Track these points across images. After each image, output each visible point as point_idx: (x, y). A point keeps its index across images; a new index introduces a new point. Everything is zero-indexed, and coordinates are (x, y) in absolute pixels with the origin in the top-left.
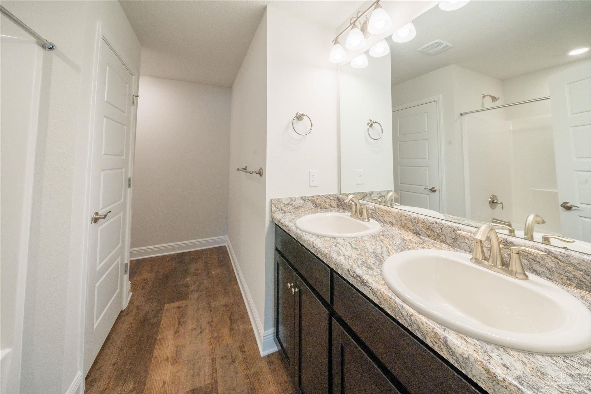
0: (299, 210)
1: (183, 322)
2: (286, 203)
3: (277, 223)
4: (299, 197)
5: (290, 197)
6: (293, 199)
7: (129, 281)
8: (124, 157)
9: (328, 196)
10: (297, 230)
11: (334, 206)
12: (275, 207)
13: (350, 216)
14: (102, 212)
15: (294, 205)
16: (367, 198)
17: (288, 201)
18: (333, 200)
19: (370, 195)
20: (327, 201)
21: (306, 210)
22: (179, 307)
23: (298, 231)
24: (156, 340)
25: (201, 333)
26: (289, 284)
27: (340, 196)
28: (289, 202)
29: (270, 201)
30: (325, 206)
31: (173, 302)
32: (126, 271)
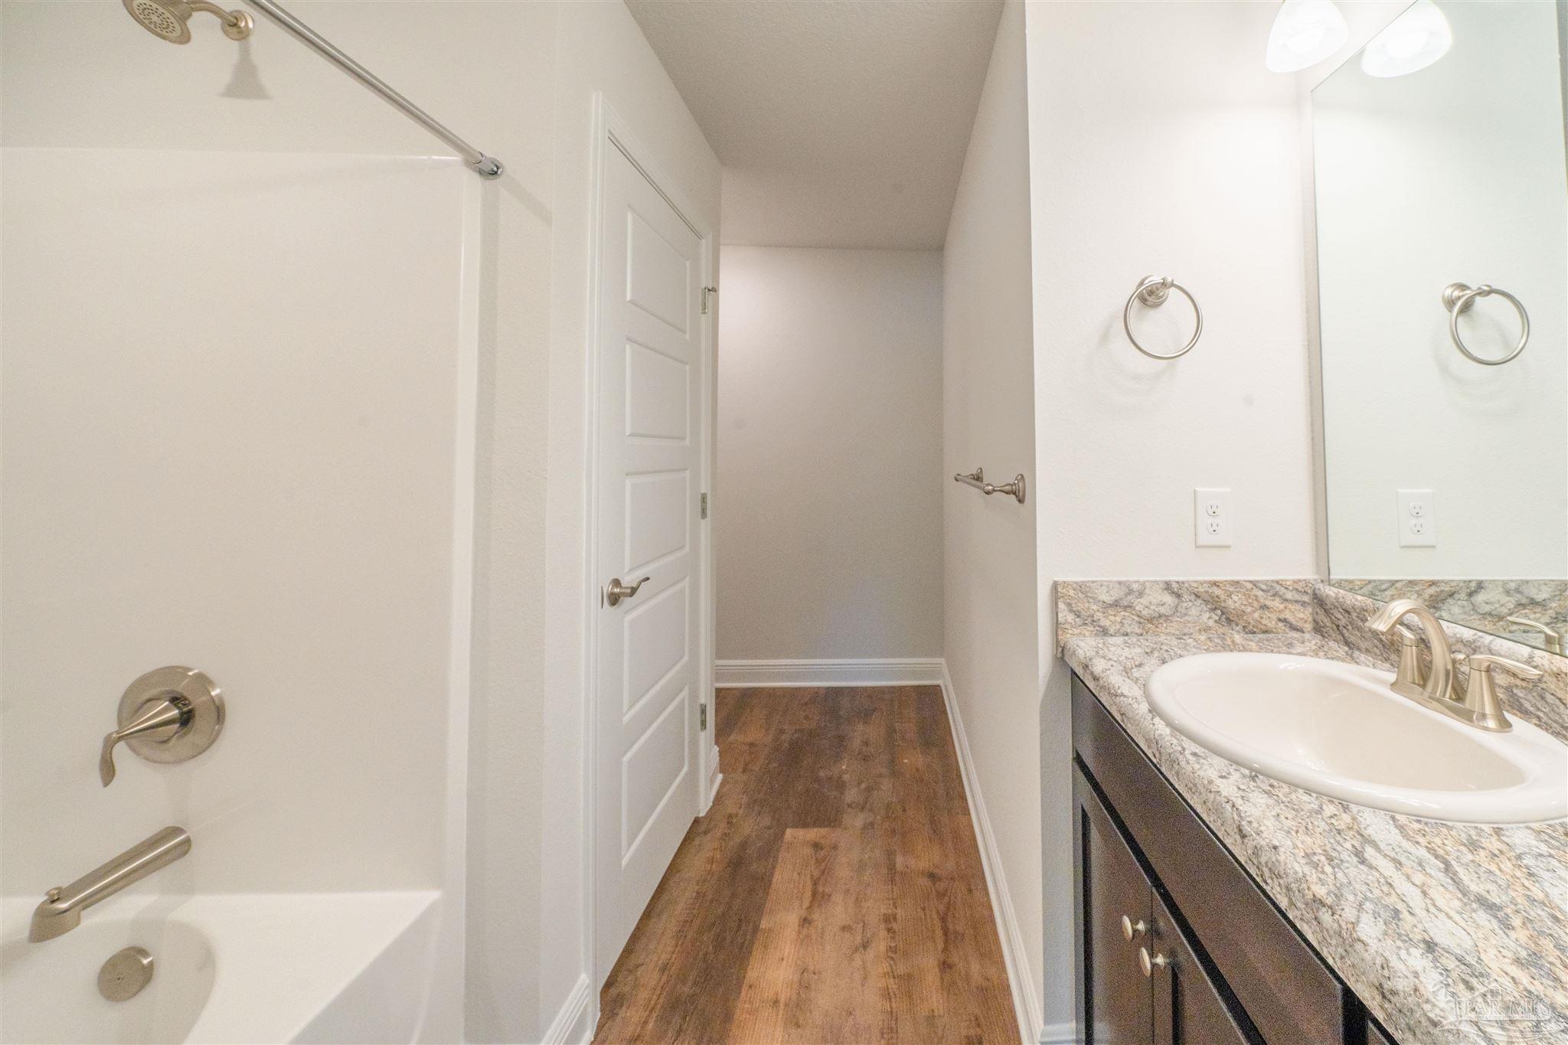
0: (1156, 627)
1: (823, 894)
2: (1108, 599)
3: (1079, 671)
4: (1156, 582)
5: (1123, 579)
6: (1135, 587)
7: (716, 746)
8: (687, 442)
9: (1275, 585)
10: (1157, 720)
11: (1300, 624)
12: (1071, 611)
13: (1394, 686)
14: (628, 581)
15: (1137, 608)
16: (1454, 608)
17: (1116, 594)
18: (1296, 601)
19: (1471, 594)
20: (1268, 603)
21: (1186, 630)
22: (817, 846)
23: (1161, 729)
24: (756, 929)
25: (865, 946)
26: (1127, 921)
27: (1330, 592)
28: (1121, 599)
29: (1052, 589)
30: (1264, 621)
31: (805, 825)
32: (703, 724)
